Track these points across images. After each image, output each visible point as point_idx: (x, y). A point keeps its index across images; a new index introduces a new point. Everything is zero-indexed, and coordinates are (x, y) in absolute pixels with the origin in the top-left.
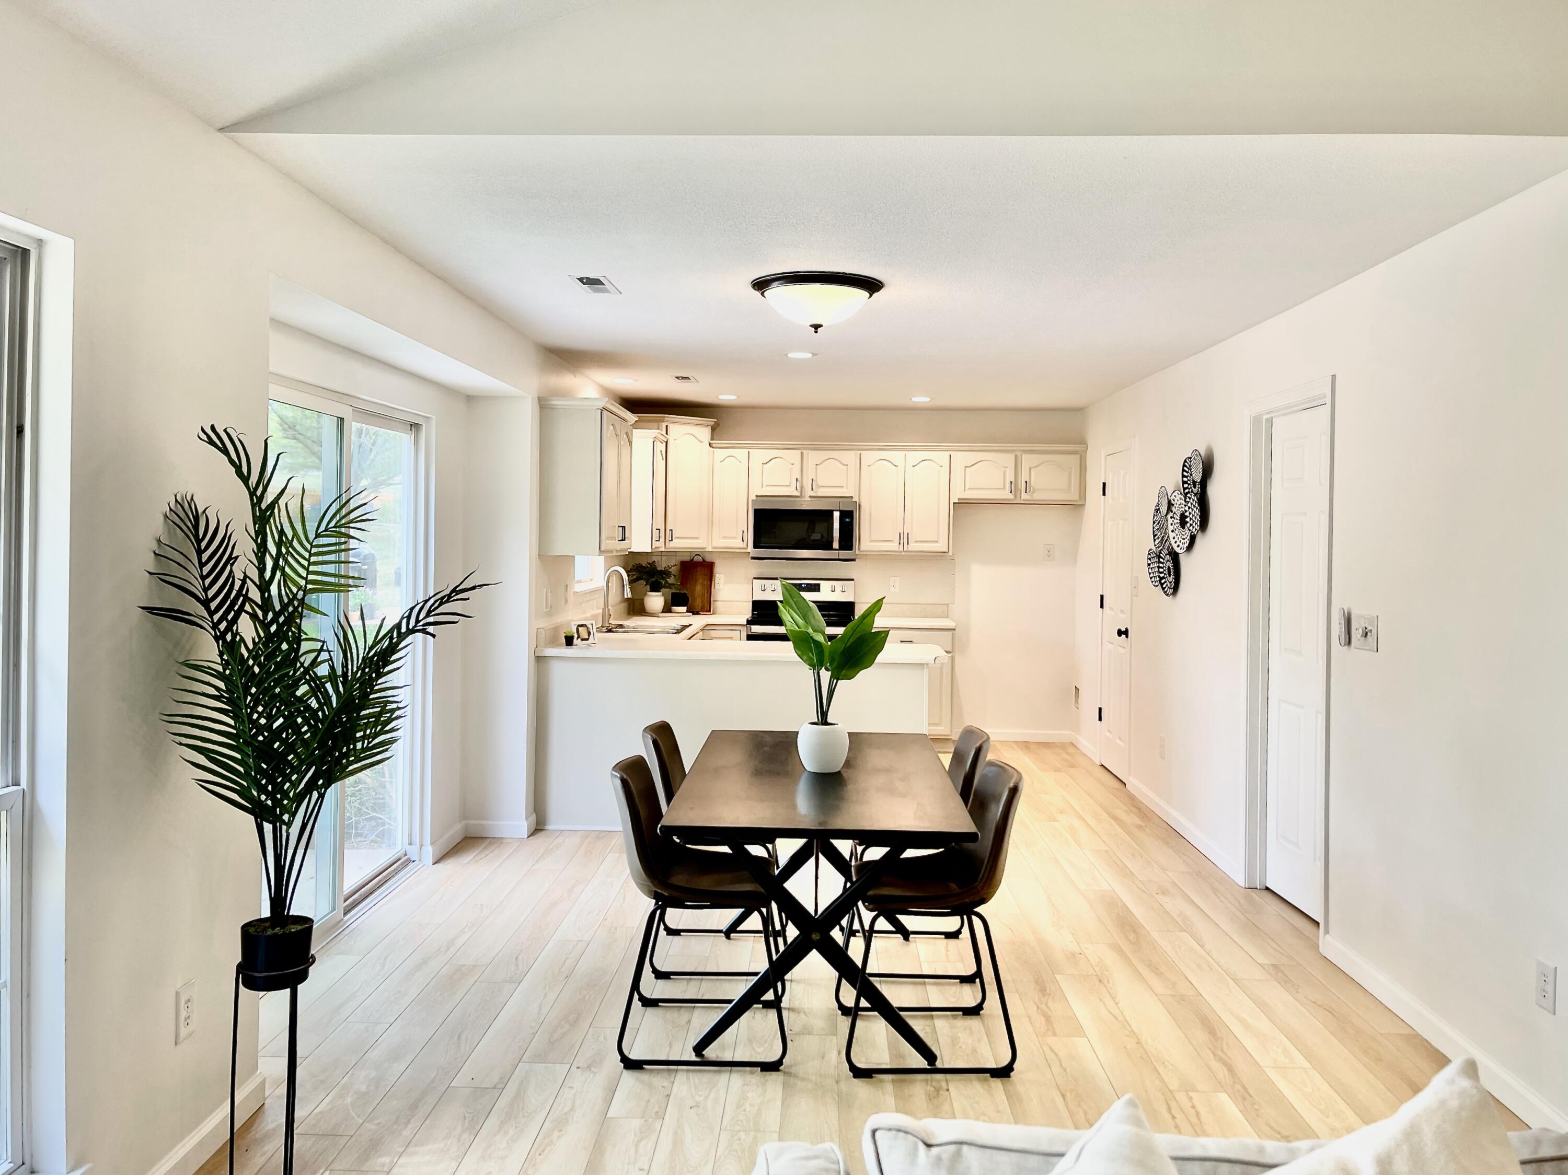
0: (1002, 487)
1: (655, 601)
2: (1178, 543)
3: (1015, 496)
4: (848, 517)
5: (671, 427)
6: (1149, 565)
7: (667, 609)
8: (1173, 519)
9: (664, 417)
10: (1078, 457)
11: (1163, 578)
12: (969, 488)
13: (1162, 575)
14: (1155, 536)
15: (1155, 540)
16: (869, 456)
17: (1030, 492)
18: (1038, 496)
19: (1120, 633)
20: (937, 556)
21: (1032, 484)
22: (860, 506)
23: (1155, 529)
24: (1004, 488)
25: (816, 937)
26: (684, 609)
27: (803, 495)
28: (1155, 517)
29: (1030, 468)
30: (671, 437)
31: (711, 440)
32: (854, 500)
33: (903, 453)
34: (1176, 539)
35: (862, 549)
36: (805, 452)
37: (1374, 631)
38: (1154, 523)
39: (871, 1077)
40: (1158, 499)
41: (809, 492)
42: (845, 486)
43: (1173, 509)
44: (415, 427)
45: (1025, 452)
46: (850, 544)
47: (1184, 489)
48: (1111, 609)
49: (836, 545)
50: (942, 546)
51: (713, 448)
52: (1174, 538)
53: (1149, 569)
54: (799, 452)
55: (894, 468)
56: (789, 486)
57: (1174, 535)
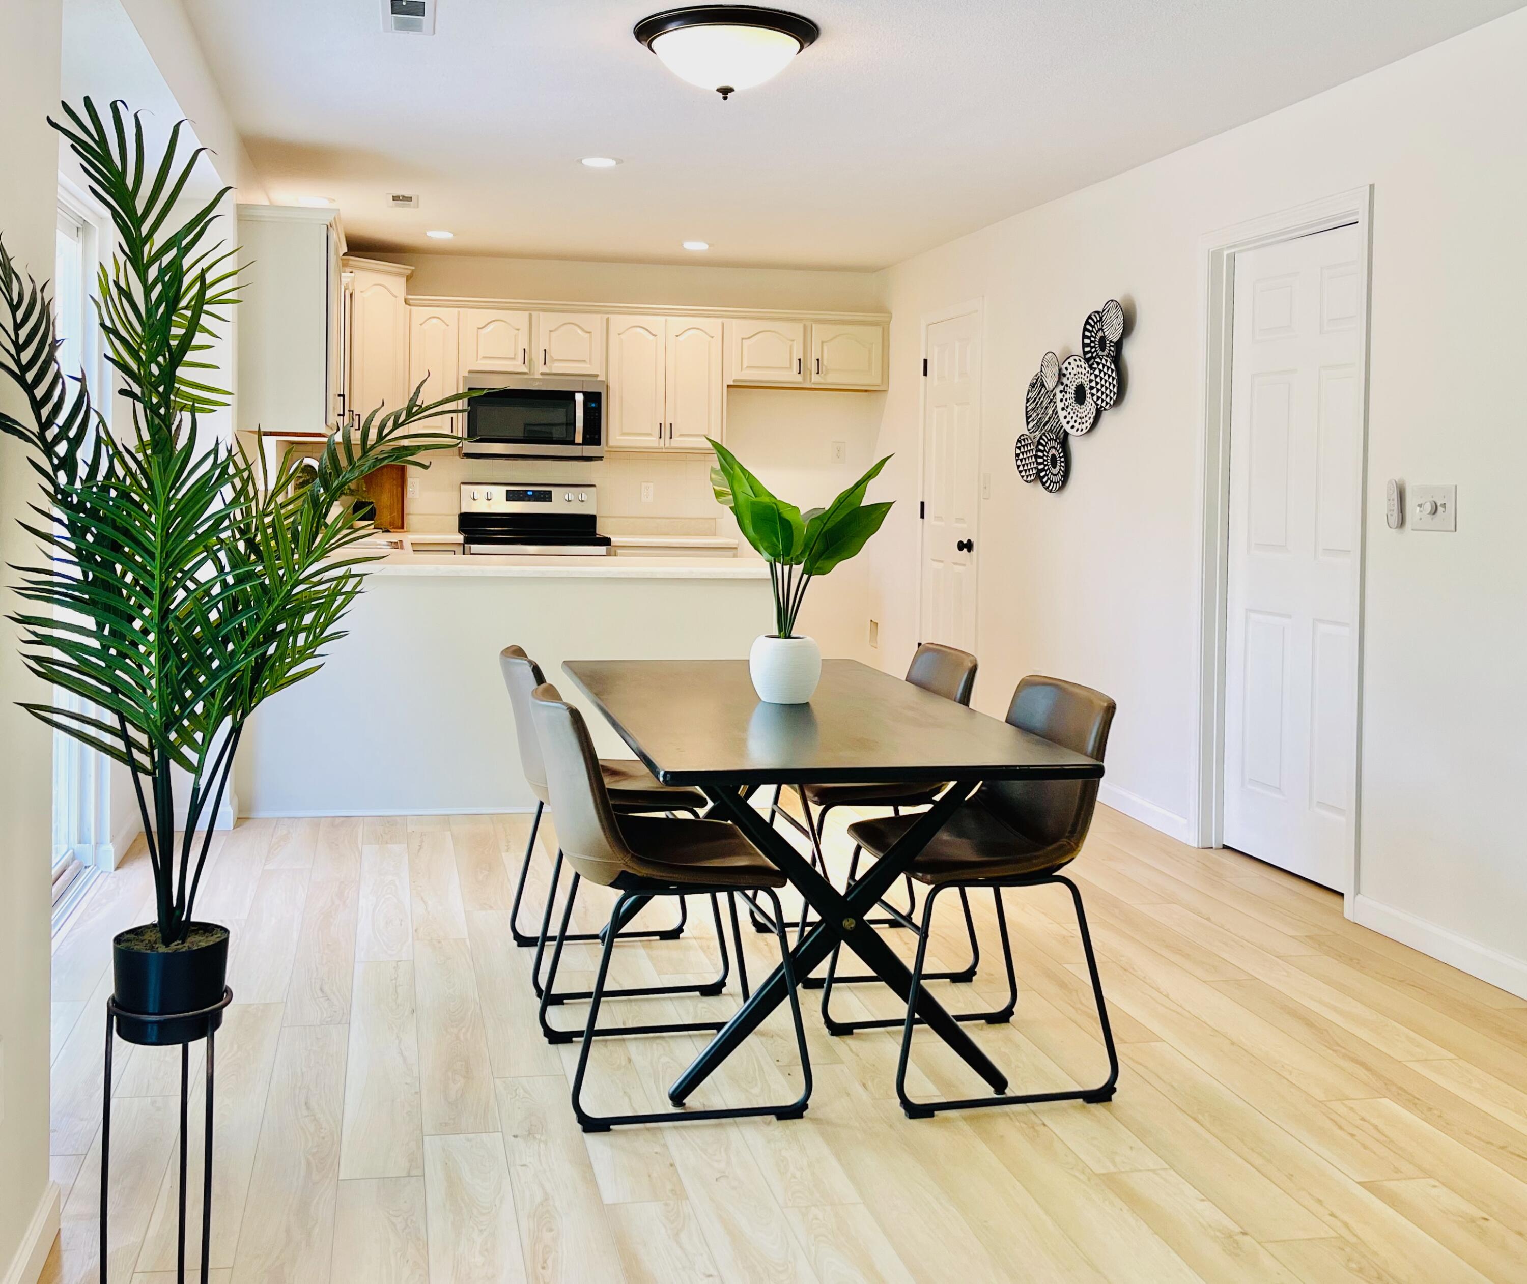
0: (789, 366)
2: (1072, 423)
3: (804, 379)
4: (594, 400)
5: (356, 273)
6: (1017, 455)
8: (1063, 393)
9: (350, 260)
10: (880, 329)
11: (1043, 470)
12: (747, 367)
13: (1041, 467)
14: (1028, 418)
15: (1028, 423)
16: (620, 322)
17: (822, 373)
18: (831, 379)
19: (961, 546)
21: (825, 363)
22: (608, 386)
23: (1028, 410)
24: (791, 367)
25: (845, 923)
26: (369, 525)
27: (532, 371)
28: (1030, 394)
29: (822, 342)
31: (407, 294)
32: (600, 378)
33: (663, 318)
34: (1069, 419)
35: (611, 443)
36: (534, 314)
37: (1450, 506)
38: (1028, 401)
39: (932, 1116)
40: (1041, 369)
41: (541, 367)
42: (588, 361)
43: (1065, 380)
45: (817, 320)
46: (596, 437)
47: (1085, 353)
48: (938, 518)
49: (579, 439)
51: (410, 304)
52: (1065, 417)
53: (1017, 460)
54: (527, 313)
55: (651, 338)
56: (513, 359)
57: (1065, 413)
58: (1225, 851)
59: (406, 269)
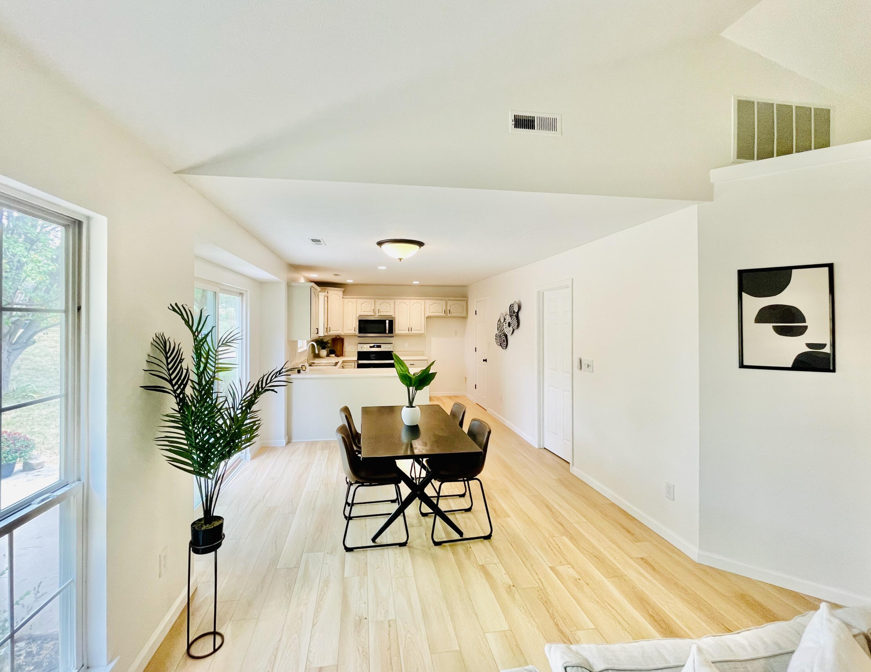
1: (324, 353)
2: (508, 332)
3: (446, 315)
4: (391, 323)
5: (329, 292)
6: (496, 339)
7: (328, 356)
8: (505, 324)
9: (328, 287)
10: (465, 302)
11: (502, 343)
12: (431, 312)
13: (501, 342)
14: (498, 329)
15: (498, 331)
16: (398, 302)
17: (450, 313)
18: (453, 315)
19: (484, 360)
20: (420, 336)
21: (451, 311)
22: (395, 318)
23: (498, 327)
24: (442, 312)
25: (418, 493)
26: (334, 355)
27: (375, 315)
28: (498, 323)
29: (450, 306)
30: (329, 295)
31: (343, 295)
32: (393, 316)
33: (409, 301)
35: (396, 333)
36: (376, 300)
37: (592, 365)
38: (498, 325)
39: (441, 545)
40: (500, 317)
41: (377, 314)
42: (390, 312)
43: (506, 320)
44: (241, 294)
45: (449, 300)
46: (392, 331)
47: (510, 314)
48: (479, 352)
49: (387, 332)
50: (422, 332)
51: (344, 299)
54: (374, 300)
55: (406, 305)
56: (371, 312)
57: (506, 329)
58: (545, 449)
59: (343, 289)
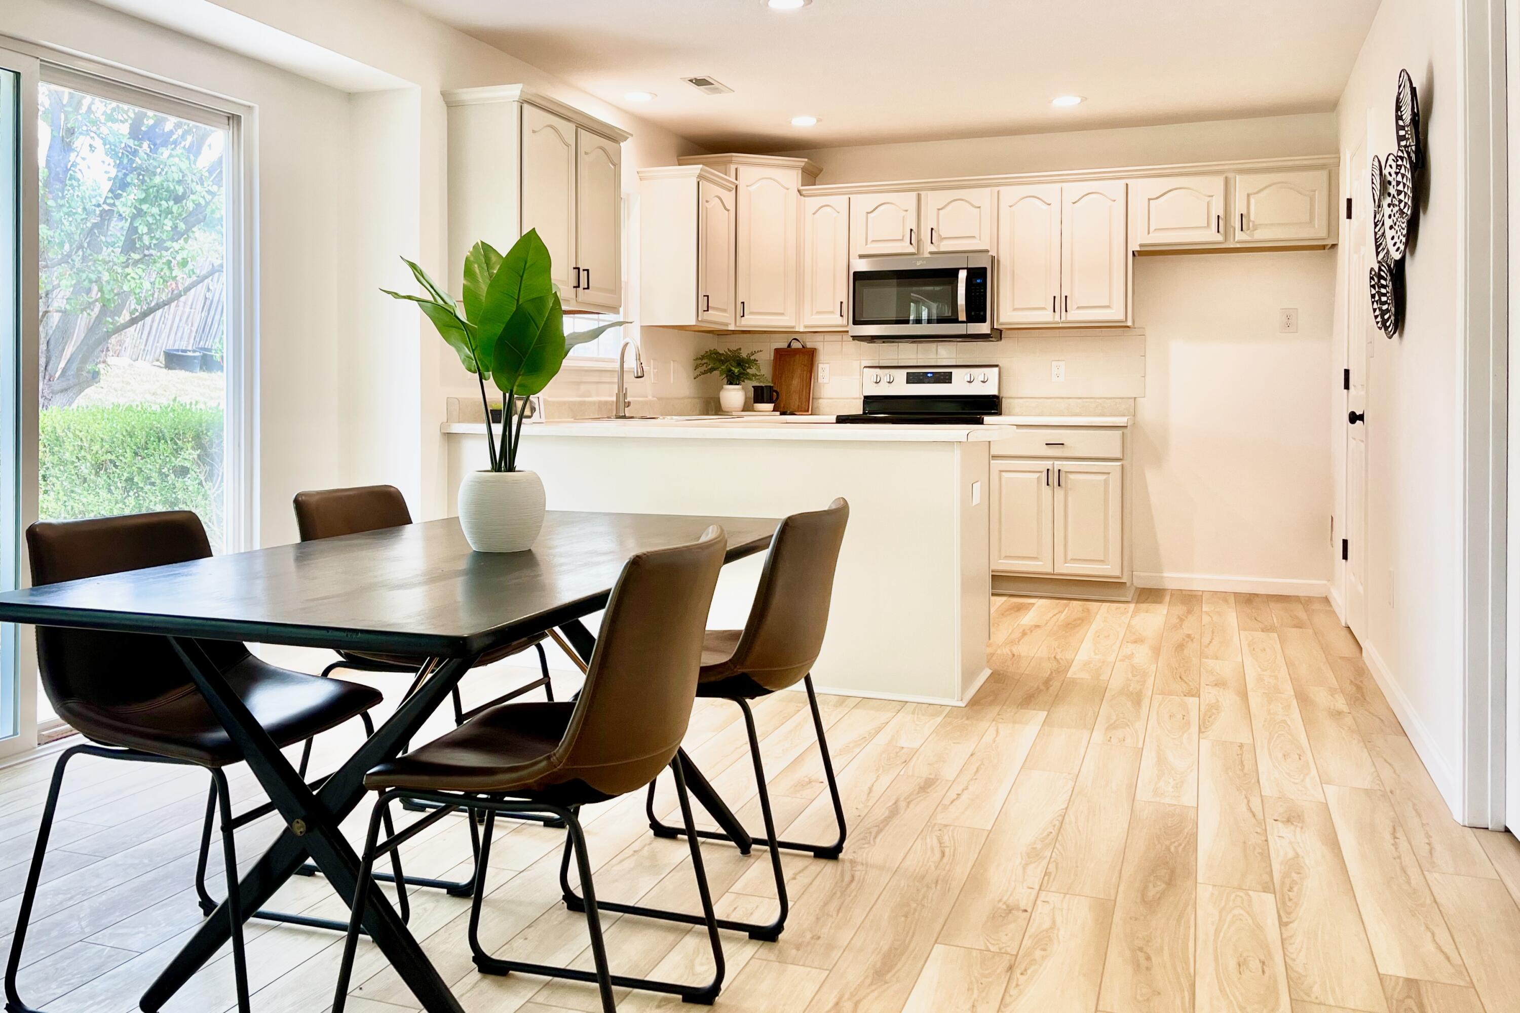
0: (1206, 225)
1: (733, 396)
2: (1398, 244)
3: (1225, 238)
4: (979, 276)
5: (741, 169)
7: (747, 408)
8: (1391, 207)
9: (732, 156)
10: (1324, 171)
11: (1386, 311)
12: (1155, 230)
13: (1385, 307)
15: (1378, 254)
16: (1010, 194)
17: (1248, 229)
18: (1262, 235)
19: (1352, 419)
21: (1252, 218)
22: (998, 261)
24: (1210, 226)
26: (770, 406)
27: (921, 251)
29: (1248, 195)
30: (742, 183)
31: (802, 185)
32: (990, 253)
33: (1058, 186)
34: (1395, 239)
35: (999, 319)
36: (923, 193)
40: (1373, 180)
41: (929, 248)
42: (978, 237)
44: (233, 119)
45: (1241, 171)
46: (982, 313)
50: (1115, 314)
51: (804, 196)
52: (1393, 238)
54: (914, 194)
55: (1045, 207)
56: (902, 240)
57: (1392, 233)
59: (803, 162)
